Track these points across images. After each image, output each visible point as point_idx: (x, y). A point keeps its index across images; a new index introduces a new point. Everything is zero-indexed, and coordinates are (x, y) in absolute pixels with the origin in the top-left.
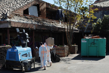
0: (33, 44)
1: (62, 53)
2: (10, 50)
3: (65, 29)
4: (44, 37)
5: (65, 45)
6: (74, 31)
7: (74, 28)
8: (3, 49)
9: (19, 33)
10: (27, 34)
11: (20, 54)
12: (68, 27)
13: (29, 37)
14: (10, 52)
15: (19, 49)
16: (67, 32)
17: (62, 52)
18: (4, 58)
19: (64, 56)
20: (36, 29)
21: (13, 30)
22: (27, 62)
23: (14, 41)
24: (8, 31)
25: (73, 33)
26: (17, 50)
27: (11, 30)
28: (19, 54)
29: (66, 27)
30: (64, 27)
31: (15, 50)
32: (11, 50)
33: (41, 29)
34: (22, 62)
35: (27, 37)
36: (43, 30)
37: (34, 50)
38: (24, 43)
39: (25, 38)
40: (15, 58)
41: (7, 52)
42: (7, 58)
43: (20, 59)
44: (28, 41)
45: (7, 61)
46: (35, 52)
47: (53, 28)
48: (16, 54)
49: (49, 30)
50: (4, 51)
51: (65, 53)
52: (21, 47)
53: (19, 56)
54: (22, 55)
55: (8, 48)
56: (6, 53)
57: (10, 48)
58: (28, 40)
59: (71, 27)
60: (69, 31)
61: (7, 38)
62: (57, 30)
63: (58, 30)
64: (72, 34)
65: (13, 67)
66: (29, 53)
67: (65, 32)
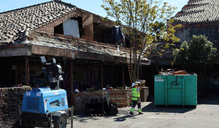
0: (70, 84)
1: (122, 100)
2: (28, 94)
3: (126, 58)
4: (90, 72)
5: (126, 87)
6: (142, 63)
7: (141, 57)
8: (16, 92)
9: (44, 65)
10: (59, 66)
11: (46, 100)
12: (131, 56)
13: (63, 72)
14: (28, 98)
15: (46, 92)
16: (129, 64)
17: (122, 98)
18: (18, 107)
19: (125, 106)
20: (76, 59)
21: (36, 60)
22: (59, 116)
23: (37, 80)
24: (27, 61)
25: (140, 66)
26: (42, 94)
27: (33, 60)
28: (44, 101)
29: (128, 57)
30: (124, 56)
31: (38, 94)
32: (30, 93)
33: (85, 59)
34: (49, 115)
35: (60, 71)
36: (88, 60)
37: (73, 95)
38: (54, 81)
39: (56, 74)
40: (37, 108)
41: (24, 97)
42: (24, 108)
43: (46, 109)
44: (62, 79)
45: (24, 114)
46: (74, 99)
47: (105, 58)
48: (39, 101)
49: (99, 61)
50: (18, 96)
51: (126, 100)
52: (49, 89)
53: (45, 104)
54: (51, 103)
55: (26, 90)
56: (22, 99)
57: (30, 90)
58: (60, 76)
59: (136, 56)
60: (132, 62)
61: (24, 74)
62: (112, 61)
63: (114, 60)
64: (138, 68)
65: (34, 125)
66: (63, 99)
67: (126, 64)
